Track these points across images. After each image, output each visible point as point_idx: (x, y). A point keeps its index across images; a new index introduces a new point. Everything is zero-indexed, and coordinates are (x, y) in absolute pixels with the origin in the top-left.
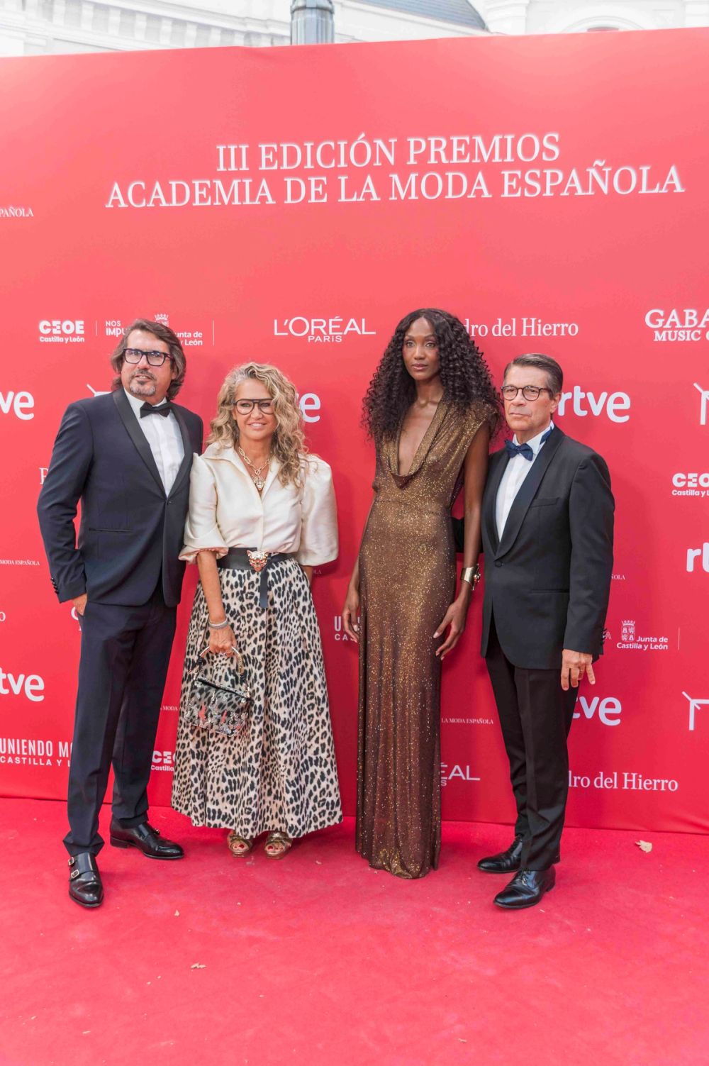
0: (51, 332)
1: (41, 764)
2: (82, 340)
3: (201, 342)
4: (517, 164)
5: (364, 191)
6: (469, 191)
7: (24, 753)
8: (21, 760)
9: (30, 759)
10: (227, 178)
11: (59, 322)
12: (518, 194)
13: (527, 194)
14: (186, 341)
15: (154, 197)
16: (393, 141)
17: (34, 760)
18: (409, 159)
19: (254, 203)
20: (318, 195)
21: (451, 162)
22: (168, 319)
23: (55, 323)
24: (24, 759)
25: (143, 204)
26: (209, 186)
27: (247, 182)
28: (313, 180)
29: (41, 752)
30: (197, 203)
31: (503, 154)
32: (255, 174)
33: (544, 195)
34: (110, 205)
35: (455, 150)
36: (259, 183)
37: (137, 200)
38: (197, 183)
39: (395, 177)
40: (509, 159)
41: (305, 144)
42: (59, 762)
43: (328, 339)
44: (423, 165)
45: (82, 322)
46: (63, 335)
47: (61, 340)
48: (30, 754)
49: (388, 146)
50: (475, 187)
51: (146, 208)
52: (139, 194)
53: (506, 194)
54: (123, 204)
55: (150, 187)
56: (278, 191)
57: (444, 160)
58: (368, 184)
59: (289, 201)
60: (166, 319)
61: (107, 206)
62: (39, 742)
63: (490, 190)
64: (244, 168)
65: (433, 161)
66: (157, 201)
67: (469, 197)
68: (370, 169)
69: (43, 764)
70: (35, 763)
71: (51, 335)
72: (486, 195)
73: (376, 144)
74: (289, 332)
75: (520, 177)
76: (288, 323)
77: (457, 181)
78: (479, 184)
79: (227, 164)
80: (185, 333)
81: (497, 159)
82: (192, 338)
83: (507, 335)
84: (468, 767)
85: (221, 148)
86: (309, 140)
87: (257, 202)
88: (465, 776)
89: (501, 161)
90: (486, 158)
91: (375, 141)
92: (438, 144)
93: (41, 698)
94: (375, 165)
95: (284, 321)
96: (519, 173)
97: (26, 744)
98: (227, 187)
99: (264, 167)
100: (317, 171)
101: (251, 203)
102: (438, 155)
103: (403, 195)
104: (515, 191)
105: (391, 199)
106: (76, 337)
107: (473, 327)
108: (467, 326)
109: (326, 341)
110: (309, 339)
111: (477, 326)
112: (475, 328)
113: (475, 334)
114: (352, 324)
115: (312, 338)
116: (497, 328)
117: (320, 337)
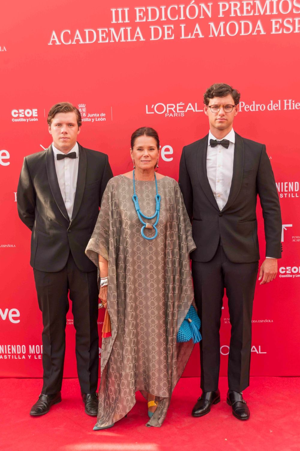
0: (19, 116)
1: (19, 358)
2: (36, 120)
3: (105, 119)
4: (279, 15)
5: (195, 32)
6: (253, 31)
7: (9, 353)
8: (8, 357)
9: (13, 356)
10: (117, 27)
11: (23, 110)
12: (280, 32)
13: (285, 32)
14: (96, 118)
15: (75, 38)
16: (210, 4)
17: (15, 356)
18: (219, 14)
19: (133, 41)
20: (169, 35)
21: (243, 15)
22: (86, 107)
23: (21, 111)
24: (9, 356)
25: (70, 43)
26: (107, 32)
27: (129, 29)
28: (166, 27)
29: (19, 352)
30: (101, 41)
31: (272, 10)
32: (133, 25)
33: (294, 32)
34: (50, 44)
35: (245, 8)
36: (136, 29)
37: (66, 40)
38: (100, 30)
39: (212, 24)
40: (275, 13)
41: (161, 7)
42: (30, 357)
43: (176, 115)
44: (227, 17)
45: (36, 110)
46: (25, 117)
47: (25, 120)
48: (13, 353)
49: (208, 7)
50: (256, 29)
51: (71, 44)
52: (67, 37)
53: (274, 32)
54: (58, 43)
55: (73, 33)
56: (146, 33)
57: (239, 14)
58: (197, 29)
59: (153, 39)
60: (84, 107)
61: (49, 44)
62: (18, 346)
63: (265, 30)
64: (127, 21)
65: (232, 15)
66: (78, 41)
67: (253, 34)
68: (198, 20)
69: (20, 358)
70: (15, 358)
71: (18, 117)
72: (263, 33)
73: (200, 6)
74: (154, 111)
75: (281, 23)
76: (154, 107)
77: (247, 26)
78: (259, 27)
79: (117, 19)
80: (96, 114)
81: (268, 13)
82: (100, 117)
83: (275, 109)
84: (260, 347)
85: (113, 10)
86: (163, 5)
87: (135, 40)
88: (258, 352)
89: (270, 14)
90: (262, 13)
91: (200, 5)
92: (236, 5)
93: (18, 321)
94: (200, 18)
95: (152, 106)
96: (280, 20)
97: (10, 347)
98: (117, 32)
99: (138, 20)
100: (168, 22)
101: (131, 41)
102: (235, 12)
103: (216, 34)
104: (279, 30)
105: (210, 36)
106: (33, 118)
107: (257, 106)
108: (254, 105)
109: (176, 116)
110: (166, 115)
111: (259, 105)
112: (258, 106)
113: (258, 110)
114: (190, 106)
115: (167, 115)
116: (270, 106)
117: (172, 114)
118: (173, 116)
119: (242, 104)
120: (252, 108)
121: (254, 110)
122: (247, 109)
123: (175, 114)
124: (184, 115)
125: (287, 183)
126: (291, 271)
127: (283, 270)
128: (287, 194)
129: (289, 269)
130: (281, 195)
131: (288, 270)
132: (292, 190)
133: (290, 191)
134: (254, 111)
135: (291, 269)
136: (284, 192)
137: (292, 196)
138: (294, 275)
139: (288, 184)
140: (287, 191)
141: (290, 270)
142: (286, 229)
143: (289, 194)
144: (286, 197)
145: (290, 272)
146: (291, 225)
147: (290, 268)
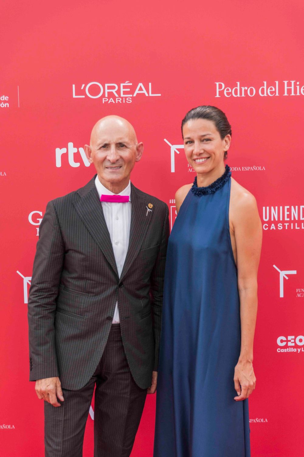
3: (8, 104)
74: (85, 94)
76: (85, 88)
95: (81, 86)
107: (243, 89)
108: (238, 88)
109: (118, 102)
110: (104, 101)
111: (246, 88)
112: (245, 90)
113: (245, 95)
114: (141, 87)
115: (106, 100)
116: (263, 90)
117: (113, 99)
118: (114, 102)
119: (220, 86)
120: (236, 93)
121: (239, 95)
122: (228, 94)
123: (118, 99)
124: (131, 101)
125: (288, 207)
126: (295, 342)
127: (282, 341)
128: (288, 224)
129: (292, 339)
130: (280, 225)
131: (290, 341)
132: (297, 219)
133: (292, 219)
134: (239, 97)
135: (295, 339)
136: (284, 222)
137: (297, 228)
138: (300, 349)
139: (290, 208)
140: (288, 219)
141: (293, 341)
142: (287, 278)
143: (292, 224)
144: (287, 228)
145: (293, 344)
146: (294, 272)
147: (293, 337)
